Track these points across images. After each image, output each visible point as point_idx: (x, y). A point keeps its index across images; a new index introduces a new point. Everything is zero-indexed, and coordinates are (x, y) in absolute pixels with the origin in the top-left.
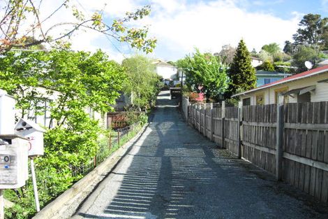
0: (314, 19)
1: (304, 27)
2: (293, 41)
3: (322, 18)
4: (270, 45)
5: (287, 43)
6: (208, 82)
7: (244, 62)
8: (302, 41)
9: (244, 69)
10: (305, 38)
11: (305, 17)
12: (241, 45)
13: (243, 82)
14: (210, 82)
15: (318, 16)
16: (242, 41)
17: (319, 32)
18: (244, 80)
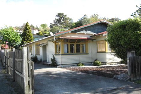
0: (61, 15)
1: (58, 18)
2: (53, 23)
3: (65, 15)
4: (44, 24)
5: (51, 24)
6: (11, 40)
7: (28, 31)
8: (57, 23)
9: (28, 34)
10: (58, 22)
11: (58, 14)
12: (27, 24)
13: (28, 40)
14: (12, 39)
15: (63, 14)
16: (27, 23)
17: (63, 20)
18: (28, 39)
